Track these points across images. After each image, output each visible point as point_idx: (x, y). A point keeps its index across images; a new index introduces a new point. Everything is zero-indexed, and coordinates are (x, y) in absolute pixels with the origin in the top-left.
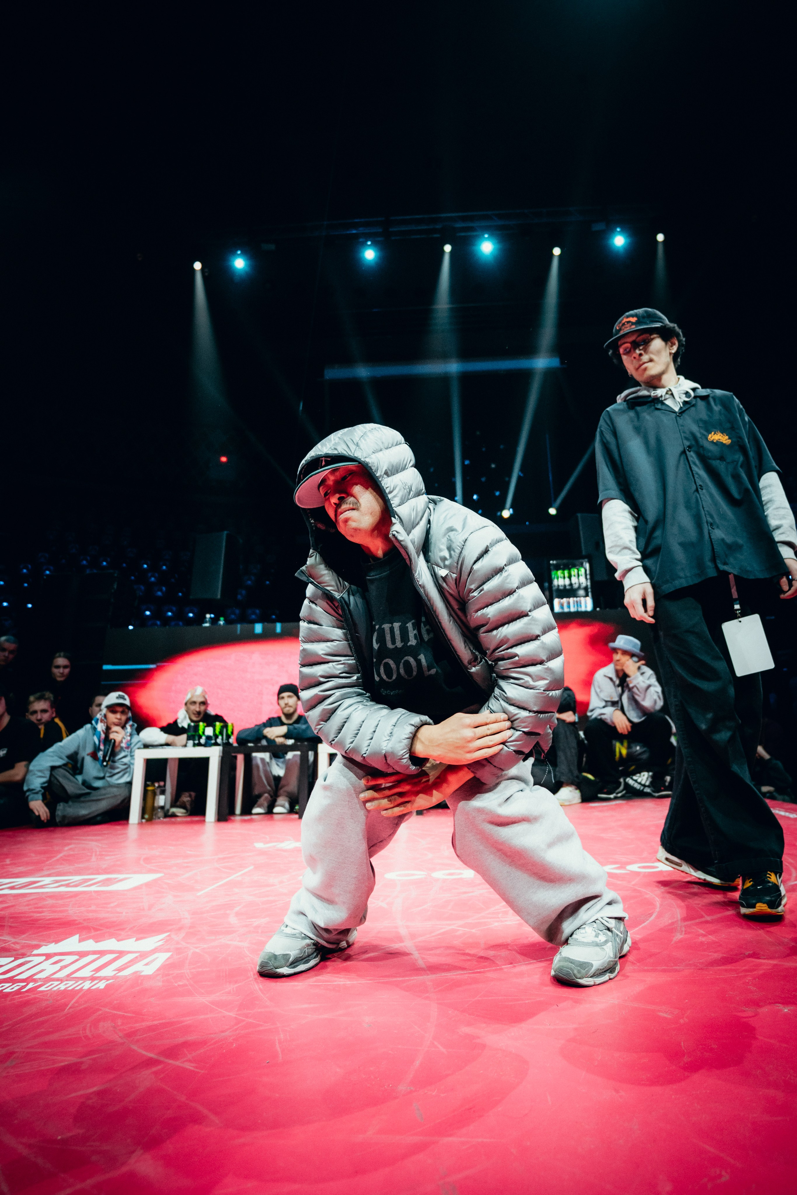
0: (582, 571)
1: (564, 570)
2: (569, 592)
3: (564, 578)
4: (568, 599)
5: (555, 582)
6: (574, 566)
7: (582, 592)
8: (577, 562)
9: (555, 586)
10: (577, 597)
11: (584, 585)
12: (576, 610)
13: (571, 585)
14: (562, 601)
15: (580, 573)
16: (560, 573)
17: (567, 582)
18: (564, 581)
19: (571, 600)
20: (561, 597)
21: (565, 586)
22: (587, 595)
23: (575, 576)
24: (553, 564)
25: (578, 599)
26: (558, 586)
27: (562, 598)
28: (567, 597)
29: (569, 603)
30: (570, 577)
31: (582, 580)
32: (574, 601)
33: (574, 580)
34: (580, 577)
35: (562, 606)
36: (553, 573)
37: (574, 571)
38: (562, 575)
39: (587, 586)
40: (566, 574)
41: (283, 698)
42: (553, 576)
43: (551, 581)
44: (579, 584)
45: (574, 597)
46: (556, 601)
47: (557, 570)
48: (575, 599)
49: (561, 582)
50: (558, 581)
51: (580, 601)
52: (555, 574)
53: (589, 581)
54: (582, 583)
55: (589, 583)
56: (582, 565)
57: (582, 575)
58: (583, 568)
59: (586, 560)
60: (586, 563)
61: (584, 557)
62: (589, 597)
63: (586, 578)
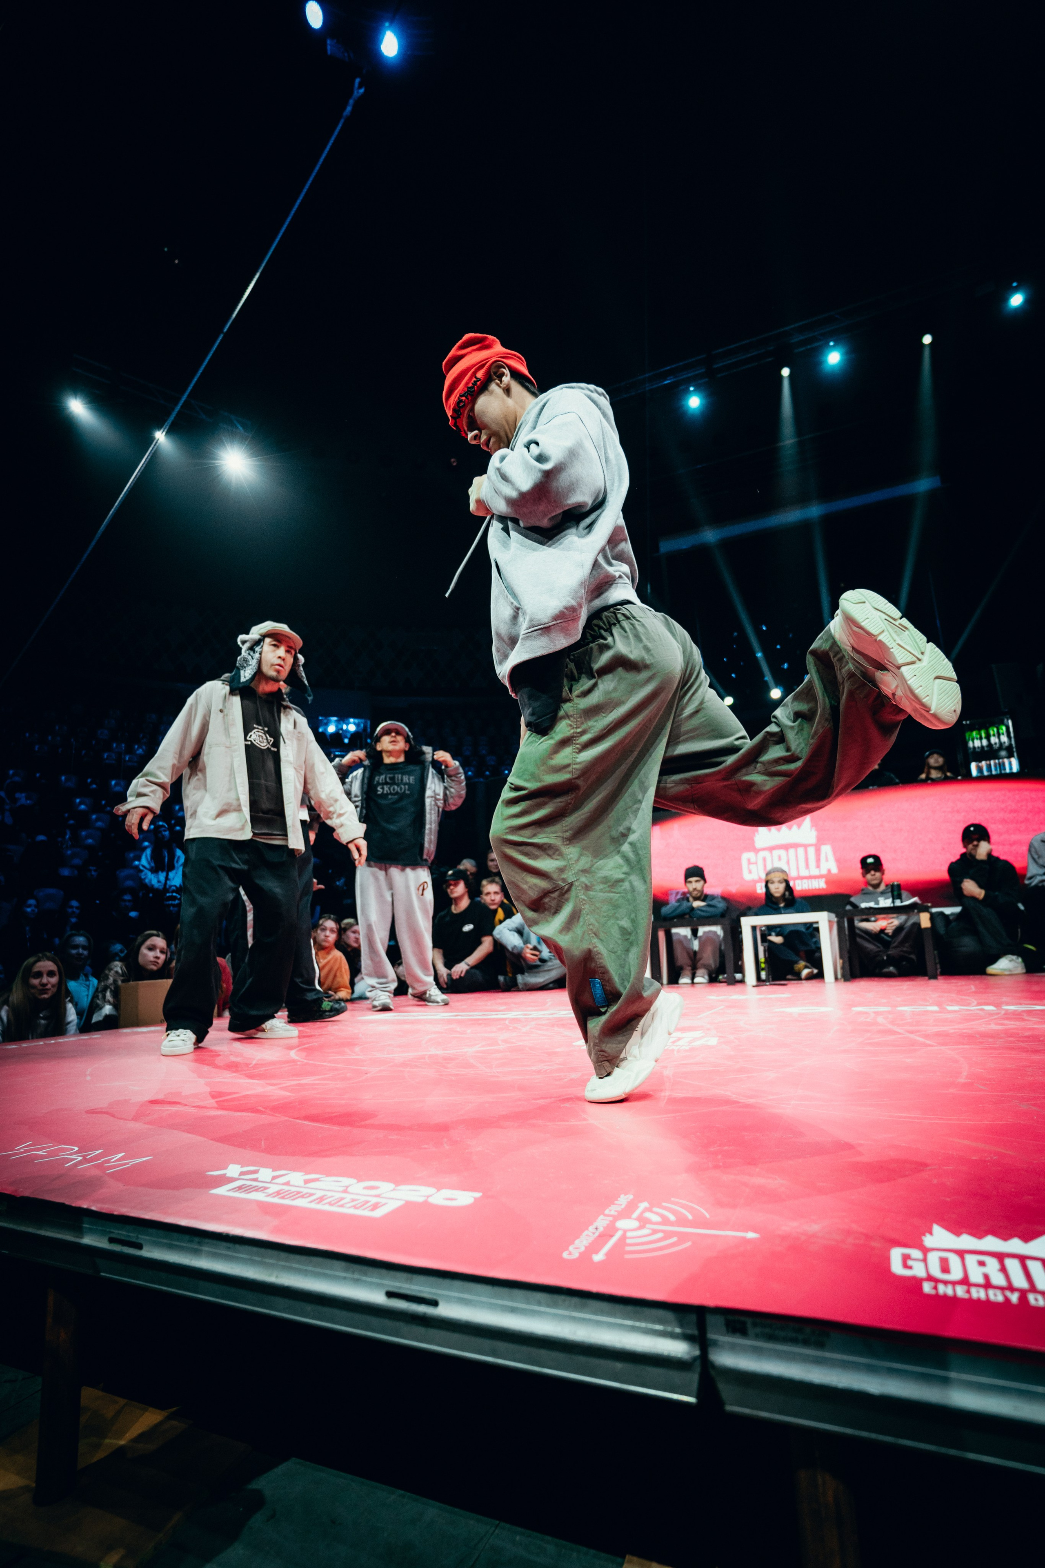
0: (1003, 729)
1: (979, 730)
2: (989, 753)
3: (981, 738)
4: (988, 762)
5: (971, 744)
6: (993, 724)
7: (1003, 753)
8: (996, 720)
9: (970, 748)
10: (999, 759)
11: (1007, 744)
12: (999, 772)
13: (990, 745)
14: (980, 764)
15: (1001, 731)
16: (974, 733)
17: (985, 742)
18: (981, 742)
19: (992, 762)
20: (978, 760)
21: (982, 747)
22: (1010, 756)
23: (994, 735)
24: (966, 724)
25: (1001, 760)
26: (974, 748)
27: (980, 761)
28: (986, 760)
29: (989, 767)
30: (988, 737)
31: (1004, 739)
32: (995, 764)
33: (994, 740)
34: (1002, 736)
35: (980, 769)
36: (967, 735)
37: (993, 731)
38: (978, 736)
39: (1011, 745)
40: (983, 735)
41: (691, 882)
42: (967, 738)
43: (966, 743)
44: (1001, 744)
45: (994, 758)
46: (973, 766)
47: (972, 731)
48: (997, 761)
49: (977, 743)
50: (973, 742)
51: (1004, 764)
52: (969, 735)
53: (1013, 740)
54: (1005, 743)
55: (1013, 742)
56: (1003, 723)
57: (1003, 734)
58: (1005, 725)
59: (1010, 716)
60: (1008, 720)
61: (1006, 714)
62: (1014, 757)
63: (1009, 737)
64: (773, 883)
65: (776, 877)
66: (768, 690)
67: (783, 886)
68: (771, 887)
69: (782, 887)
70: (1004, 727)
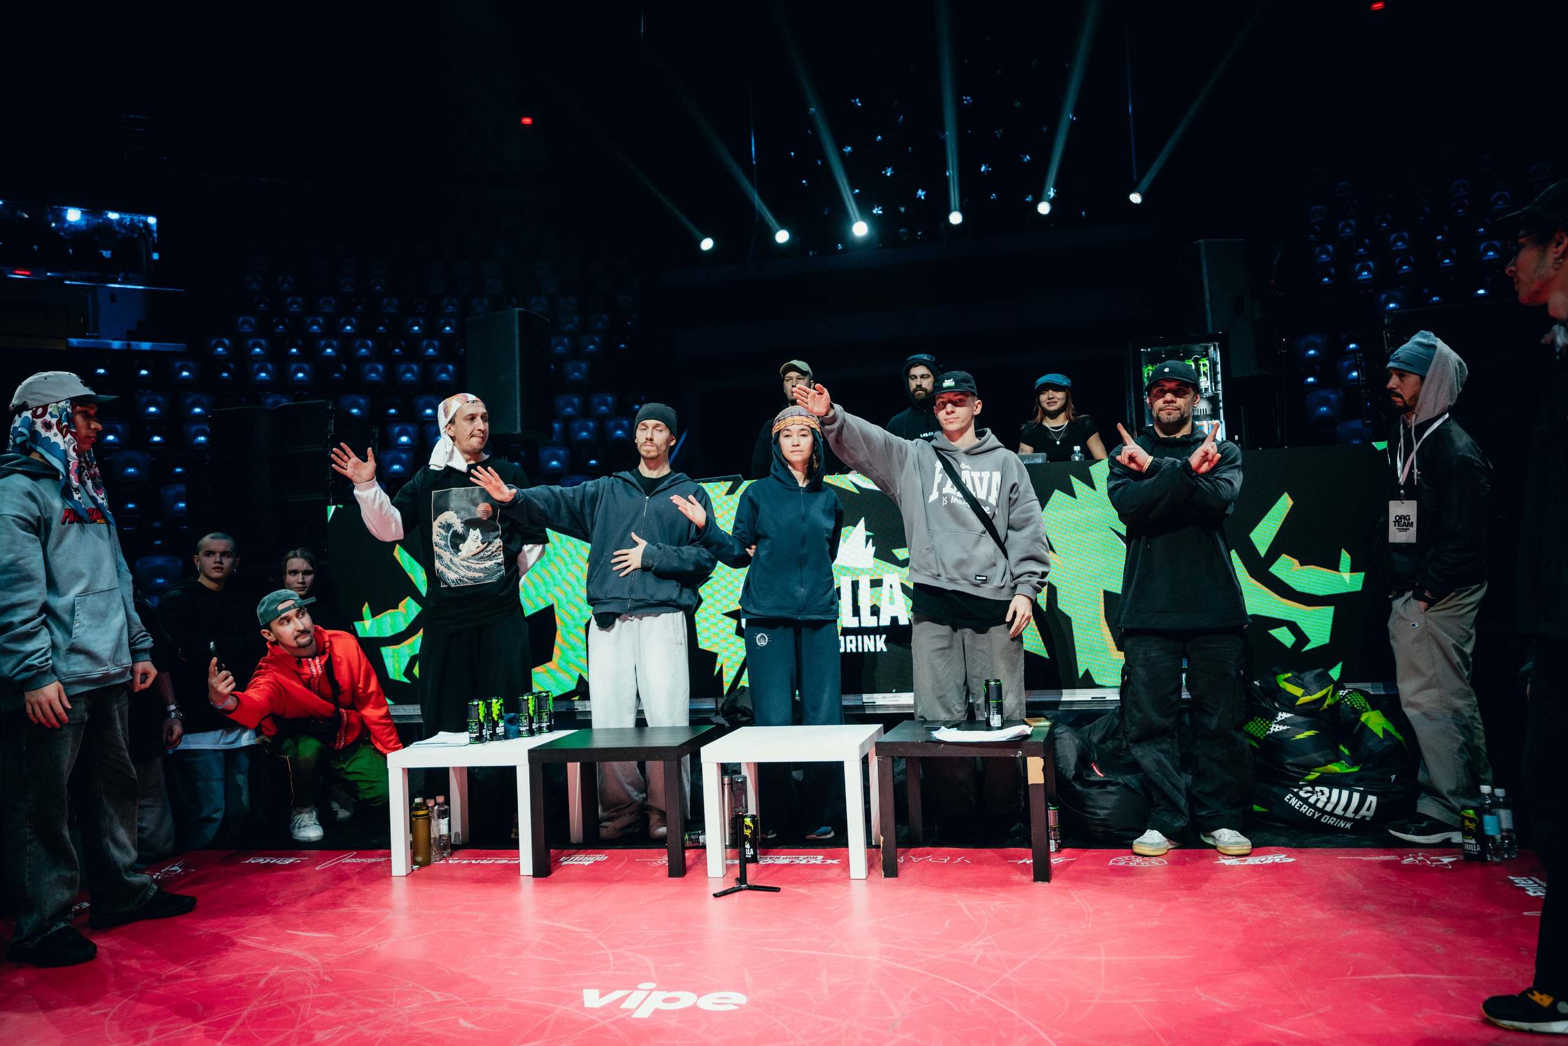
8: (1197, 348)
11: (1209, 394)
15: (1202, 369)
22: (1214, 415)
24: (1146, 353)
39: (1215, 397)
53: (1220, 386)
54: (1206, 390)
55: (1220, 390)
56: (1206, 356)
57: (1205, 374)
58: (1209, 360)
59: (1217, 344)
60: (1215, 349)
61: (1211, 339)
62: (1219, 419)
63: (1214, 381)
66: (849, 221)
70: (1207, 363)
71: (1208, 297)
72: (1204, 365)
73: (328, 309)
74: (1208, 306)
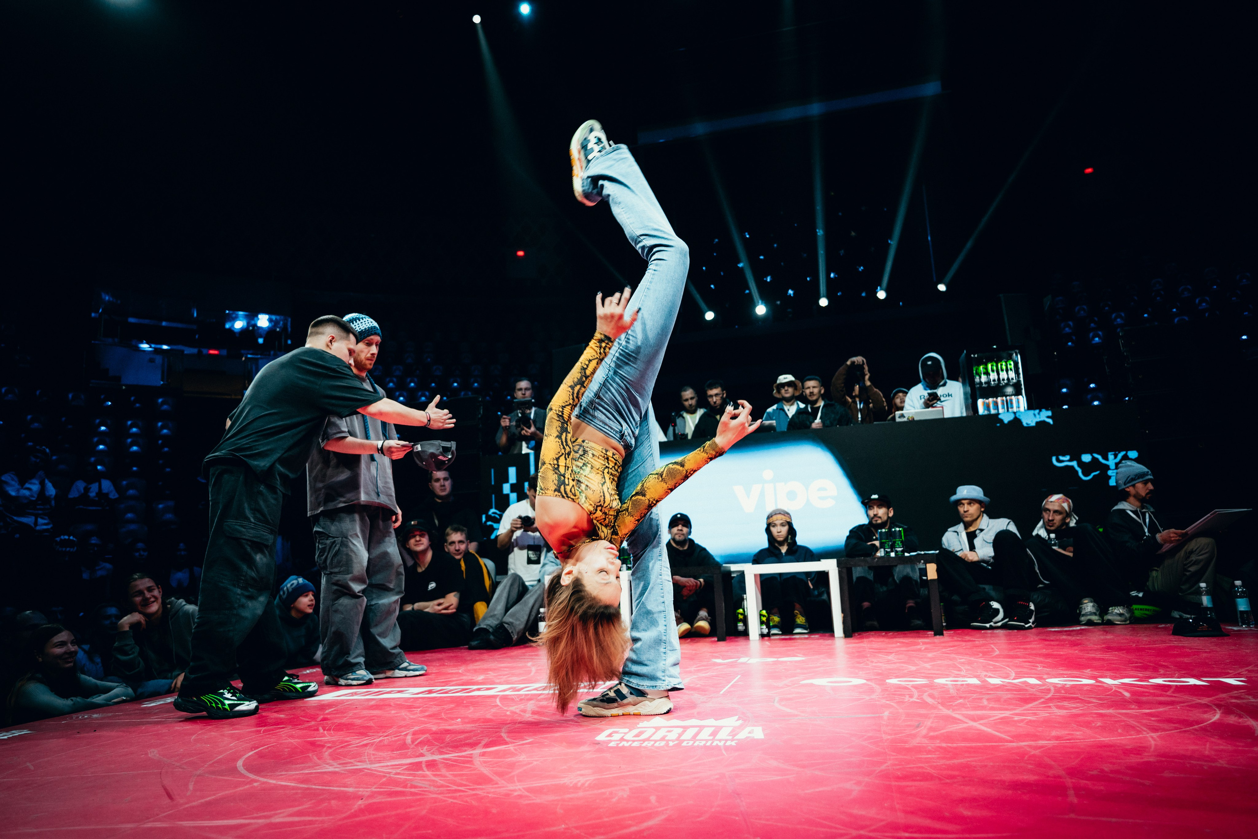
0: (1011, 364)
1: (988, 364)
2: (995, 390)
3: (988, 373)
4: (995, 399)
5: (977, 380)
6: (1000, 359)
7: (1010, 390)
8: (1004, 355)
9: (977, 384)
10: (1006, 395)
11: (1014, 381)
12: (1006, 410)
13: (997, 381)
14: (987, 401)
15: (1009, 366)
16: (981, 368)
17: (993, 378)
18: (989, 378)
19: (999, 399)
20: (986, 396)
21: (990, 383)
22: (1018, 393)
23: (1002, 370)
24: (973, 358)
25: (1008, 398)
26: (981, 383)
27: (988, 399)
28: (993, 397)
29: (996, 404)
30: (996, 372)
31: (1012, 374)
32: (1003, 400)
33: (1003, 375)
34: (1010, 372)
35: (987, 407)
36: (974, 368)
37: (1000, 365)
38: (985, 371)
39: (1018, 382)
40: (991, 370)
42: (975, 372)
43: (973, 378)
44: (1008, 379)
45: (1002, 396)
46: (980, 402)
47: (979, 365)
48: (1004, 398)
49: (984, 379)
50: (980, 377)
51: (1011, 400)
52: (977, 369)
53: (1021, 376)
54: (1012, 379)
55: (1022, 379)
56: (1011, 358)
57: (1011, 369)
58: (1013, 361)
59: (1017, 351)
60: (1017, 355)
61: (1013, 348)
62: (1021, 395)
63: (1017, 373)
64: (775, 525)
65: (778, 519)
66: (753, 305)
67: (786, 528)
68: (774, 530)
69: (784, 530)
70: (1012, 363)
71: (1007, 328)
72: (1010, 364)
73: (397, 373)
74: (1008, 332)
